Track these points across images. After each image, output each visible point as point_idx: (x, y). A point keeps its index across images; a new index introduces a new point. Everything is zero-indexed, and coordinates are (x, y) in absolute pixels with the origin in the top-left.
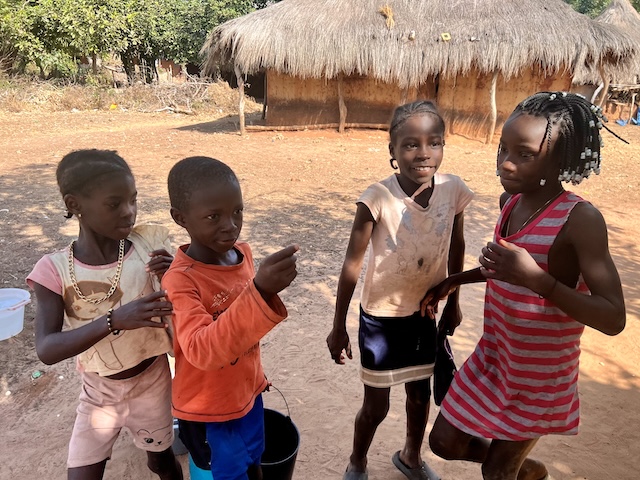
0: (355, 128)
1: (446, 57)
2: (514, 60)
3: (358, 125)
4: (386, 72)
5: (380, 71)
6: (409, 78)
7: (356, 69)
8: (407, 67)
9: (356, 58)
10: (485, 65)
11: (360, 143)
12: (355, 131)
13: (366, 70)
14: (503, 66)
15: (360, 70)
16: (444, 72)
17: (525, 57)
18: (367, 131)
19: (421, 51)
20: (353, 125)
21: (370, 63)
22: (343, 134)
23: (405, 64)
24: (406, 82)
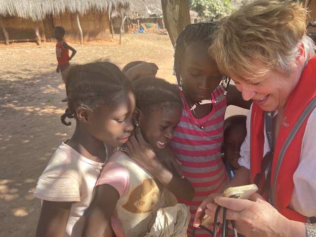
0: (15, 42)
1: (53, 6)
2: (84, 8)
3: (16, 41)
4: (24, 14)
5: (21, 14)
6: (37, 17)
7: (8, 14)
8: (34, 11)
9: (7, 8)
10: (71, 10)
11: (19, 49)
12: (15, 44)
13: (14, 14)
14: (79, 10)
15: (10, 14)
16: (53, 13)
17: (88, 6)
18: (22, 43)
19: (40, 4)
20: (13, 41)
21: (15, 10)
22: (9, 46)
23: (33, 10)
24: (36, 19)
